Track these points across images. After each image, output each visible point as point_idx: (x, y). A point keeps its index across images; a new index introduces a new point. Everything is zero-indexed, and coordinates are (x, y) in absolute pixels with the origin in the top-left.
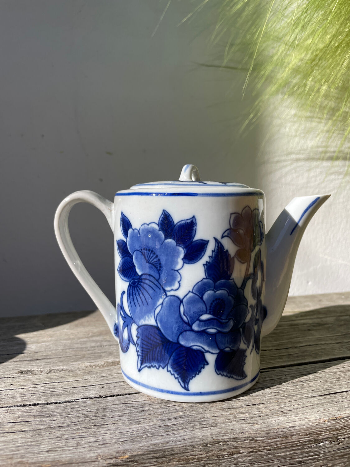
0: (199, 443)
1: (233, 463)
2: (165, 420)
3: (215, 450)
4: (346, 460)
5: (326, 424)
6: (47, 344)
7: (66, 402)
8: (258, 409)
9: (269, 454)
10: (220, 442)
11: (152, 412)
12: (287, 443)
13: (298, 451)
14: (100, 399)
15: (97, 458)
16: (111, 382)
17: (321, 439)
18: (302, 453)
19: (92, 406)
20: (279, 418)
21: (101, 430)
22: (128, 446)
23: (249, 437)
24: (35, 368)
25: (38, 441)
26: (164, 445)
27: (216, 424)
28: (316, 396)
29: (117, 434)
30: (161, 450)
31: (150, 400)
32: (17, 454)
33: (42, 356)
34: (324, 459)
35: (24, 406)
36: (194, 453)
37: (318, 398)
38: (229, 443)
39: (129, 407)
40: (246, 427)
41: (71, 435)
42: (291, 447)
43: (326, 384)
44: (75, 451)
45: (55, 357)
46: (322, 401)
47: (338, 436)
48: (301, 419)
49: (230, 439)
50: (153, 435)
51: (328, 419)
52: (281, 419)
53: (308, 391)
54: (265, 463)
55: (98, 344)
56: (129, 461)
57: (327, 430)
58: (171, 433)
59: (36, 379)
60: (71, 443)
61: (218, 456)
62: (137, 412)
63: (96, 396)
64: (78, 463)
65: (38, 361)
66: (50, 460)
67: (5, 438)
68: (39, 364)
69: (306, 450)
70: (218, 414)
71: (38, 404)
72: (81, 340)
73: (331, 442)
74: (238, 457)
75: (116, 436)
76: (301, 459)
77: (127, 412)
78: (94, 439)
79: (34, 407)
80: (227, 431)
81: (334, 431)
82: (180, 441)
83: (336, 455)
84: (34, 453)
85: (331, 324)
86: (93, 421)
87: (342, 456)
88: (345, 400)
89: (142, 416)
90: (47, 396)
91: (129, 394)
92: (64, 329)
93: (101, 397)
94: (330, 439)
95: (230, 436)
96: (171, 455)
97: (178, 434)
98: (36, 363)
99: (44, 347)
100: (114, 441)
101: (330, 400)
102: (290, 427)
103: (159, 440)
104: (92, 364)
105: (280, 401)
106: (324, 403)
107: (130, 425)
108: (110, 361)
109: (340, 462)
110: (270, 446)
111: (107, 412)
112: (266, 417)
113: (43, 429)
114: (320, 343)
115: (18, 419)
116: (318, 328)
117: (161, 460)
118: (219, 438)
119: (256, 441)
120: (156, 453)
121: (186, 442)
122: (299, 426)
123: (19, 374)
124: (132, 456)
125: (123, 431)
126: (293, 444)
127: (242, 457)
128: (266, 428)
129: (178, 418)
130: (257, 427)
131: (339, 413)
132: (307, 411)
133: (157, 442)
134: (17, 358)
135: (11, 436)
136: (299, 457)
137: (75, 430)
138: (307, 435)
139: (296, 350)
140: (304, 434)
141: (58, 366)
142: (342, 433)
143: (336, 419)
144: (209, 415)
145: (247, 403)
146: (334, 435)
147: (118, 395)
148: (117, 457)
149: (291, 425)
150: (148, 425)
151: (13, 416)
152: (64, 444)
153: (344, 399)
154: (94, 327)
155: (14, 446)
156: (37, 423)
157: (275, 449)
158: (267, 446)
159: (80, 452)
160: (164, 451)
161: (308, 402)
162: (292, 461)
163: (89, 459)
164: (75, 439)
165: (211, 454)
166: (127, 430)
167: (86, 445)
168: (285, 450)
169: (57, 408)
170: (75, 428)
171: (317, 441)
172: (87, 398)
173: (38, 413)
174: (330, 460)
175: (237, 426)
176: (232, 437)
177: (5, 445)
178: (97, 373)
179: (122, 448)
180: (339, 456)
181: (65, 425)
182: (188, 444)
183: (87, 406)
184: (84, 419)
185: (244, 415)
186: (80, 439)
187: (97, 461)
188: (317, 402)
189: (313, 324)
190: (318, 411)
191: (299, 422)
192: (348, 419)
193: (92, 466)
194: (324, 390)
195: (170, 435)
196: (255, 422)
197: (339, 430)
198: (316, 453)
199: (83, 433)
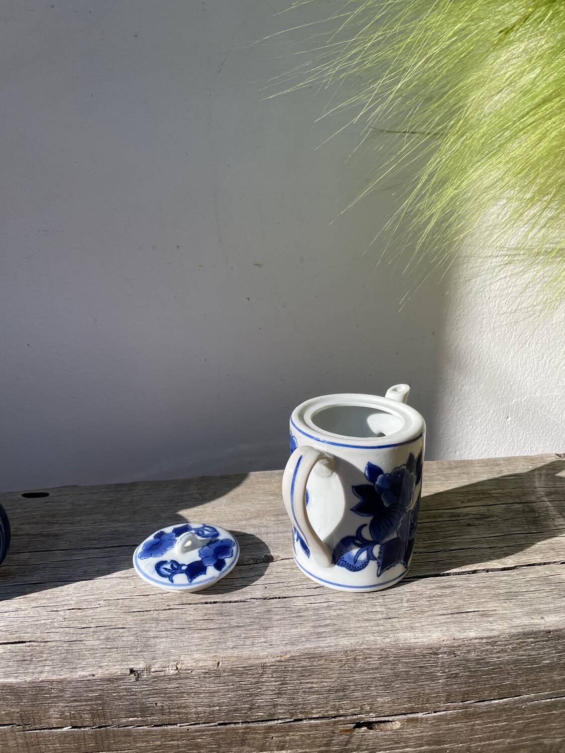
0: (341, 650)
1: (367, 664)
2: (316, 627)
3: (353, 655)
4: (461, 668)
5: (445, 643)
7: (238, 602)
8: (392, 622)
9: (395, 660)
10: (357, 650)
11: (306, 618)
12: (411, 653)
13: (419, 660)
14: (265, 601)
15: (268, 656)
16: (272, 582)
17: (440, 653)
18: (424, 661)
19: (260, 608)
20: (407, 634)
21: (268, 632)
22: (289, 648)
23: (380, 648)
25: (224, 638)
26: (315, 650)
27: (356, 634)
28: (445, 614)
29: (280, 637)
30: (312, 653)
31: (305, 605)
32: (212, 649)
34: (441, 667)
35: (207, 603)
36: (337, 656)
37: (446, 616)
38: (364, 651)
39: (288, 611)
40: (379, 639)
41: (246, 635)
42: (413, 656)
43: (459, 602)
44: (252, 649)
46: (449, 620)
47: (455, 651)
48: (425, 636)
49: (365, 648)
50: (307, 640)
51: (447, 638)
52: (409, 634)
53: (440, 608)
54: (392, 665)
55: (257, 530)
56: (289, 660)
57: (445, 647)
58: (321, 639)
60: (248, 642)
61: (355, 659)
62: (295, 617)
64: (255, 659)
66: (236, 655)
67: (200, 635)
69: (427, 659)
70: (358, 625)
73: (449, 655)
74: (371, 661)
76: (422, 665)
77: (287, 616)
78: (265, 640)
79: (214, 605)
80: (363, 642)
81: (451, 647)
82: (326, 647)
83: (453, 664)
84: (223, 649)
85: (497, 516)
86: (261, 623)
87: (458, 666)
88: (468, 621)
89: (298, 621)
91: (288, 597)
93: (265, 599)
94: (448, 653)
95: (365, 646)
96: (320, 657)
97: (325, 641)
100: (279, 643)
101: (455, 620)
102: (414, 643)
103: (311, 645)
105: (413, 616)
106: (450, 622)
107: (290, 629)
109: (455, 669)
110: (396, 655)
111: (271, 614)
112: (397, 631)
113: (225, 628)
114: (473, 546)
115: (205, 617)
116: (481, 522)
117: (312, 660)
118: (356, 647)
119: (386, 651)
120: (309, 655)
121: (331, 648)
122: (422, 642)
124: (292, 656)
125: (284, 634)
126: (416, 655)
127: (373, 661)
128: (394, 642)
129: (326, 625)
130: (388, 640)
131: (458, 634)
132: (432, 629)
133: (309, 646)
135: (204, 633)
136: (420, 663)
137: (250, 630)
138: (427, 649)
139: (445, 554)
140: (425, 648)
142: (459, 649)
143: (454, 639)
144: (352, 626)
146: (451, 650)
147: (279, 598)
148: (281, 656)
149: (415, 641)
150: (303, 630)
151: (200, 613)
152: (243, 643)
153: (469, 619)
154: (250, 504)
155: (208, 642)
156: (220, 621)
157: (401, 657)
158: (394, 655)
159: (255, 650)
160: (315, 654)
161: (436, 620)
162: (414, 665)
163: (262, 656)
164: (250, 639)
165: (350, 657)
166: (288, 634)
167: (259, 645)
168: (407, 658)
170: (249, 628)
171: (436, 654)
172: (254, 599)
174: (447, 668)
175: (372, 638)
176: (367, 647)
178: (259, 570)
179: (285, 649)
180: (456, 665)
181: (241, 624)
182: (332, 650)
183: (255, 607)
184: (254, 620)
185: (380, 627)
186: (254, 638)
187: (267, 658)
188: (443, 621)
189: (476, 516)
190: (441, 630)
191: (422, 639)
192: (465, 640)
193: (264, 661)
194: (455, 608)
195: (319, 641)
196: (387, 635)
197: (456, 647)
198: (435, 662)
199: (255, 633)
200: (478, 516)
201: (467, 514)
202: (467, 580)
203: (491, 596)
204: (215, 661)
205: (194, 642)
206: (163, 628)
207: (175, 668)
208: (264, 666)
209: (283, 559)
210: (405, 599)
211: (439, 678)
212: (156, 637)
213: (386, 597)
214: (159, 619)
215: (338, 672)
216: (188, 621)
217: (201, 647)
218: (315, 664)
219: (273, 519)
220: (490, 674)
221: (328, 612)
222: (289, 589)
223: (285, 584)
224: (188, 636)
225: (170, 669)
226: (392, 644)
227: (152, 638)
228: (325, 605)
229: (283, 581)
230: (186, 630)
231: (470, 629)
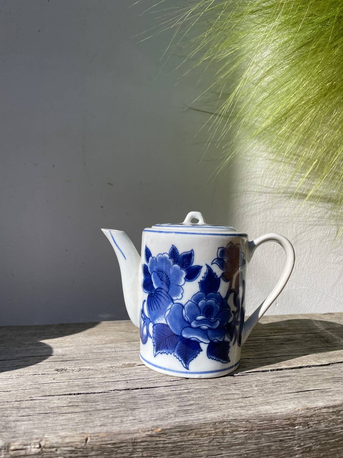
0: (210, 422)
1: (233, 438)
2: (181, 406)
4: (314, 441)
5: (300, 412)
6: (71, 348)
7: (102, 393)
8: (249, 400)
9: (259, 433)
10: (225, 422)
11: (170, 401)
12: (272, 425)
13: (280, 432)
14: (128, 391)
15: (138, 431)
16: (132, 379)
17: (296, 424)
18: (282, 433)
19: (124, 396)
20: (265, 407)
21: (136, 412)
22: (159, 423)
23: (245, 419)
24: (68, 367)
25: (91, 419)
27: (220, 410)
28: (291, 393)
29: (148, 415)
30: (183, 426)
31: (167, 392)
32: (79, 428)
33: (70, 358)
34: (297, 440)
35: (70, 394)
36: (206, 429)
37: (294, 394)
38: (231, 423)
39: (152, 397)
40: (243, 412)
41: (114, 415)
42: (274, 428)
43: (298, 385)
44: (121, 425)
45: (81, 359)
46: (296, 396)
47: (308, 422)
48: (282, 408)
49: (232, 420)
50: (176, 416)
51: (301, 408)
52: (268, 407)
53: (286, 389)
54: (256, 439)
55: (113, 350)
56: (161, 434)
57: (300, 417)
58: (189, 415)
59: (72, 375)
60: (117, 420)
61: (223, 432)
62: (159, 401)
63: (124, 389)
64: (125, 434)
65: (68, 362)
66: (105, 431)
67: (65, 417)
68: (70, 364)
69: (286, 432)
70: (220, 403)
71: (81, 394)
72: (97, 346)
73: (304, 426)
74: (237, 434)
75: (148, 416)
76: (281, 438)
77: (152, 400)
78: (133, 418)
79: (79, 395)
80: (229, 415)
81: (305, 418)
82: (195, 420)
83: (307, 437)
84: (91, 427)
85: (299, 340)
86: (128, 406)
87: (311, 438)
89: (163, 403)
90: (86, 388)
91: (150, 388)
92: (80, 337)
93: (129, 389)
94: (302, 424)
95: (231, 418)
96: (190, 430)
97: (193, 415)
98: (67, 364)
99: (68, 351)
100: (148, 419)
101: (302, 396)
102: (274, 413)
103: (180, 419)
104: (112, 365)
105: (265, 395)
106: (298, 397)
107: (157, 409)
108: (126, 363)
109: (309, 442)
110: (260, 427)
111: (137, 400)
112: (256, 406)
113: (91, 411)
115: (70, 404)
116: (289, 343)
117: (183, 434)
118: (224, 419)
119: (250, 422)
120: (180, 428)
121: (201, 421)
122: (281, 413)
123: (56, 371)
124: (163, 429)
125: (152, 413)
126: (276, 426)
127: (240, 434)
128: (257, 413)
129: (190, 405)
130: (250, 412)
131: (309, 405)
132: (285, 403)
133: (179, 420)
134: (50, 359)
135: (69, 416)
136: (280, 436)
137: (116, 412)
138: (286, 419)
140: (284, 419)
141: (86, 366)
142: (312, 420)
143: (307, 409)
144: (214, 404)
145: (240, 396)
146: (306, 421)
147: (141, 388)
148: (152, 430)
149: (275, 411)
150: (170, 410)
151: (64, 402)
152: (111, 421)
153: (312, 395)
154: (105, 336)
155: (74, 422)
156: (86, 407)
157: (264, 429)
158: (257, 427)
159: (125, 426)
160: (186, 426)
161: (286, 396)
162: (275, 439)
163: (133, 431)
164: (118, 418)
165: (218, 430)
166: (155, 412)
167: (128, 422)
168: (270, 430)
169: (97, 396)
170: (116, 410)
171: (293, 425)
172: (118, 390)
173: (84, 400)
174: (303, 441)
175: (236, 411)
176: (233, 418)
177: (67, 422)
178: (119, 372)
179: (155, 424)
180: (309, 438)
181: (108, 408)
182: (202, 423)
183: (120, 395)
184: (121, 404)
185: (240, 404)
186: (122, 418)
187: (138, 433)
188: (292, 397)
189: (284, 340)
190: (294, 403)
191: (280, 410)
192: (316, 409)
193: (135, 436)
194: (297, 389)
195: (188, 416)
196: (249, 409)
197: (309, 417)
198: (292, 434)
199: (123, 414)
200: (286, 340)
201: (277, 339)
202: (298, 372)
203: (322, 380)
204: (84, 437)
205: (59, 423)
206: (24, 414)
207: (38, 446)
208: (134, 443)
209: (139, 365)
210: (254, 385)
211: (296, 452)
212: (17, 421)
213: (236, 384)
214: (21, 407)
215: (206, 448)
216: (52, 408)
217: (66, 426)
218: (185, 438)
219: (125, 343)
220: (336, 447)
221: (190, 395)
222: (149, 382)
223: (145, 380)
224: (52, 418)
225: (33, 447)
226: (256, 415)
227: (12, 421)
228: (186, 391)
229: (143, 378)
230: (50, 415)
231: (317, 401)
